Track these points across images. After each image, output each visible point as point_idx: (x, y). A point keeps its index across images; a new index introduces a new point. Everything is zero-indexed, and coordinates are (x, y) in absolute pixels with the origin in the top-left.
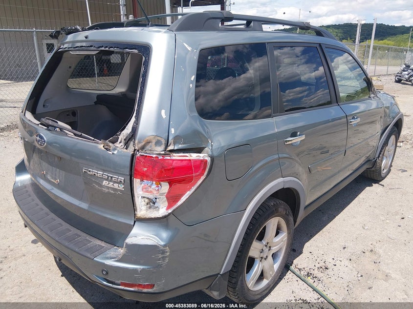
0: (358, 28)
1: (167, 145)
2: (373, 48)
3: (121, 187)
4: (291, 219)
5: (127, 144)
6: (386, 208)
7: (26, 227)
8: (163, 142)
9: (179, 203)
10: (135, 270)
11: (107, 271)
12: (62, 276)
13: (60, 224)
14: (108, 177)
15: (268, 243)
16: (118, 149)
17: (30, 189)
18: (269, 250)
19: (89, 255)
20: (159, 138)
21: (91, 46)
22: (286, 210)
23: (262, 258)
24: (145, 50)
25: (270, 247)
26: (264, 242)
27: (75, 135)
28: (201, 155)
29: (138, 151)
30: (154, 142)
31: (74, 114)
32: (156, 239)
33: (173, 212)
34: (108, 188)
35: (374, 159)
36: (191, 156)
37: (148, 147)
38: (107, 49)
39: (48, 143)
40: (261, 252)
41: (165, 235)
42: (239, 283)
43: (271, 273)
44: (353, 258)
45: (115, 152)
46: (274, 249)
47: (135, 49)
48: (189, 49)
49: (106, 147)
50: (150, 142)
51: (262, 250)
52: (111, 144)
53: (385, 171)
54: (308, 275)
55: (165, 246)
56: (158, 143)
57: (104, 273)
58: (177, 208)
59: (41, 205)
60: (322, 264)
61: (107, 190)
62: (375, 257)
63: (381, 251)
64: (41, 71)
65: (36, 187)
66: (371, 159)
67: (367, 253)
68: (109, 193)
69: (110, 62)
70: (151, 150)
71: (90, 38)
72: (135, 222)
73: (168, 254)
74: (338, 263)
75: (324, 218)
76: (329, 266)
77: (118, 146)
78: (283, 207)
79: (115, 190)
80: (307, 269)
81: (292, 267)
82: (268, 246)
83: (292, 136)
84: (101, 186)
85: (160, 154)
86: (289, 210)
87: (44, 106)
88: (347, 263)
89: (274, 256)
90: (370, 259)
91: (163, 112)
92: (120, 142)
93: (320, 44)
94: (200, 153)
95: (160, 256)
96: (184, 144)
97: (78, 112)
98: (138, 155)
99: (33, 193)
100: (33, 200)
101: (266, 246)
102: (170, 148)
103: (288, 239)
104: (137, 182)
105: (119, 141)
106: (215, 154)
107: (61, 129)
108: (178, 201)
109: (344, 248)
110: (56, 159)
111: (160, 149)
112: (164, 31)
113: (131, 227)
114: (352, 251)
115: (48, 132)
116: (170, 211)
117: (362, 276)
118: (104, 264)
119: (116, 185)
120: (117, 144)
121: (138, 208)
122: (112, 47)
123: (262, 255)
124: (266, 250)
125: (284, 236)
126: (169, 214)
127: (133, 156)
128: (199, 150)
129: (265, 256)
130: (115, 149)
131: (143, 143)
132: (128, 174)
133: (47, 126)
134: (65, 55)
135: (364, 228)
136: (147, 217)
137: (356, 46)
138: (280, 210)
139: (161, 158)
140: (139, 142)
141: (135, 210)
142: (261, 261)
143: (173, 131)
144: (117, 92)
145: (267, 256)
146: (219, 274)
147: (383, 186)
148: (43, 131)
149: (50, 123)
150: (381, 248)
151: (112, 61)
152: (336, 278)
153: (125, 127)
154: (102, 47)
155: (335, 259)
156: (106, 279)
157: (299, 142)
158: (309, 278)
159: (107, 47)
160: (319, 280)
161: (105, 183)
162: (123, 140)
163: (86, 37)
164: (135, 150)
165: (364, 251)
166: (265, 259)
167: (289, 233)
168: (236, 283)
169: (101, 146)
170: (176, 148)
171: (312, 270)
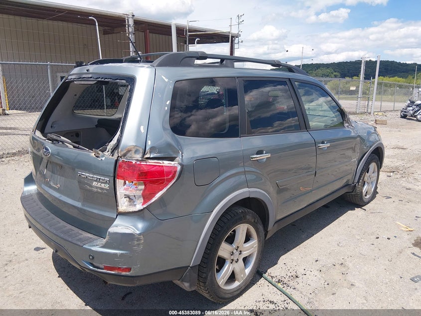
0: (363, 65)
1: (144, 153)
2: (378, 84)
3: (107, 186)
4: (261, 227)
5: (113, 153)
6: (363, 229)
7: (30, 227)
8: (141, 151)
9: (154, 200)
10: (115, 254)
11: (93, 256)
12: (59, 277)
13: (58, 222)
14: (97, 179)
15: (238, 247)
16: (106, 156)
17: (36, 197)
18: (240, 254)
19: (79, 243)
20: (138, 148)
21: (91, 78)
22: (255, 218)
23: (233, 260)
24: (131, 80)
25: (241, 251)
26: (234, 245)
27: (74, 147)
28: (173, 163)
29: (121, 157)
30: (134, 150)
31: (77, 135)
32: (132, 229)
33: (147, 206)
34: (97, 188)
35: (353, 183)
36: (163, 163)
37: (129, 155)
38: (103, 80)
39: (52, 154)
40: (231, 255)
41: (140, 225)
42: (209, 278)
43: (242, 276)
44: (324, 269)
45: (103, 159)
46: (245, 254)
47: (124, 80)
48: (166, 80)
49: (97, 155)
50: (130, 151)
51: (233, 252)
52: (100, 152)
53: (368, 196)
54: (279, 282)
55: (140, 234)
56: (136, 152)
57: (91, 258)
58: (151, 204)
59: (44, 208)
60: (294, 274)
61: (96, 190)
62: (343, 269)
63: (350, 265)
64: (52, 95)
65: (40, 195)
66: (349, 183)
67: (337, 266)
68: (97, 192)
69: (119, 94)
70: (131, 157)
71: (91, 71)
72: (117, 215)
73: (142, 241)
74: (308, 273)
75: (303, 236)
76: (300, 275)
77: (106, 154)
78: (250, 215)
79: (102, 189)
80: (279, 277)
81: (266, 275)
82: (239, 250)
83: (257, 153)
84: (91, 186)
85: (137, 160)
86: (258, 219)
87: (52, 127)
88: (317, 273)
89: (246, 260)
90: (338, 271)
91: (142, 128)
92: (108, 152)
93: (289, 79)
94: (173, 161)
95: (136, 243)
96: (158, 153)
97: (81, 133)
98: (121, 160)
99: (38, 200)
100: (37, 205)
101: (237, 250)
102: (146, 156)
103: (259, 246)
104: (119, 182)
105: (107, 150)
106: (185, 162)
107: (63, 142)
108: (151, 199)
109: (317, 261)
110: (58, 168)
111: (139, 156)
112: (147, 66)
113: (114, 220)
114: (323, 264)
115: (52, 145)
116: (145, 206)
117: (328, 284)
118: (91, 250)
119: (103, 185)
120: (106, 153)
121: (120, 205)
122: (106, 79)
123: (232, 257)
124: (236, 253)
125: (254, 243)
126: (144, 208)
127: (117, 161)
128: (172, 159)
129: (235, 259)
130: (103, 156)
131: (125, 152)
132: (112, 175)
133: (52, 140)
134: (71, 84)
135: (338, 245)
136: (127, 211)
137: (361, 82)
138: (248, 217)
139: (139, 163)
140: (121, 151)
141: (117, 206)
142: (231, 263)
143: (149, 143)
144: (117, 117)
145: (238, 259)
146: (189, 266)
147: (365, 210)
148: (49, 145)
149: (55, 137)
150: (351, 262)
151: (120, 94)
152: (304, 285)
153: (112, 139)
154: (99, 78)
155: (306, 270)
156: (91, 263)
157: (265, 160)
158: (279, 284)
159: (103, 78)
160: (288, 286)
161: (94, 184)
162: (110, 150)
163: (88, 71)
164: (118, 156)
165: (334, 264)
166: (236, 262)
167: (259, 241)
168: (206, 278)
169: (93, 154)
170: (152, 156)
171: (283, 278)
